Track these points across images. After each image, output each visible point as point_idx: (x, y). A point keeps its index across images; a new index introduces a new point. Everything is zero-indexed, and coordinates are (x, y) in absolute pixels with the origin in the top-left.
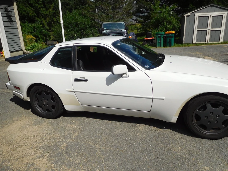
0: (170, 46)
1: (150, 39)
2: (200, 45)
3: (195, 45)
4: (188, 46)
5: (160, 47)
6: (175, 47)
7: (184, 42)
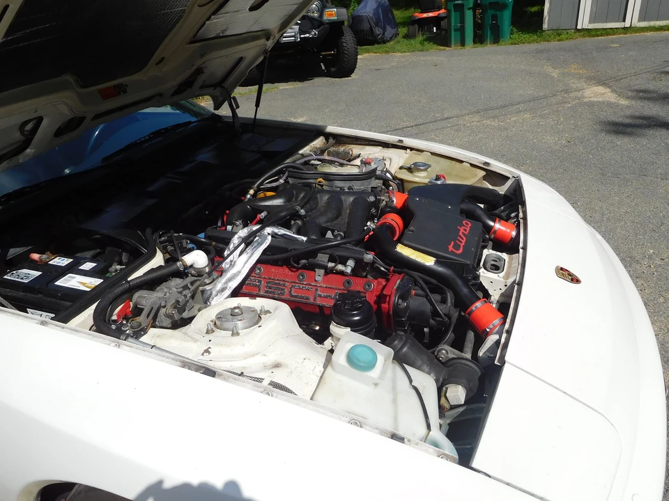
0: (496, 39)
1: (431, 14)
2: (602, 35)
3: (583, 36)
4: (559, 40)
5: (463, 44)
6: (512, 44)
7: (545, 26)
